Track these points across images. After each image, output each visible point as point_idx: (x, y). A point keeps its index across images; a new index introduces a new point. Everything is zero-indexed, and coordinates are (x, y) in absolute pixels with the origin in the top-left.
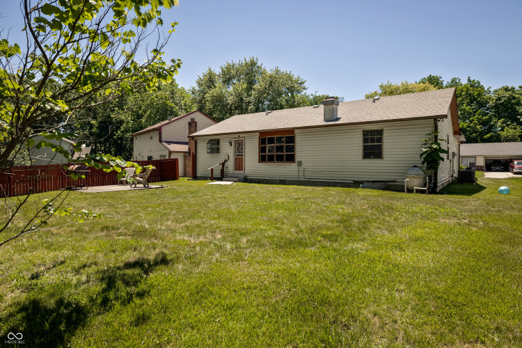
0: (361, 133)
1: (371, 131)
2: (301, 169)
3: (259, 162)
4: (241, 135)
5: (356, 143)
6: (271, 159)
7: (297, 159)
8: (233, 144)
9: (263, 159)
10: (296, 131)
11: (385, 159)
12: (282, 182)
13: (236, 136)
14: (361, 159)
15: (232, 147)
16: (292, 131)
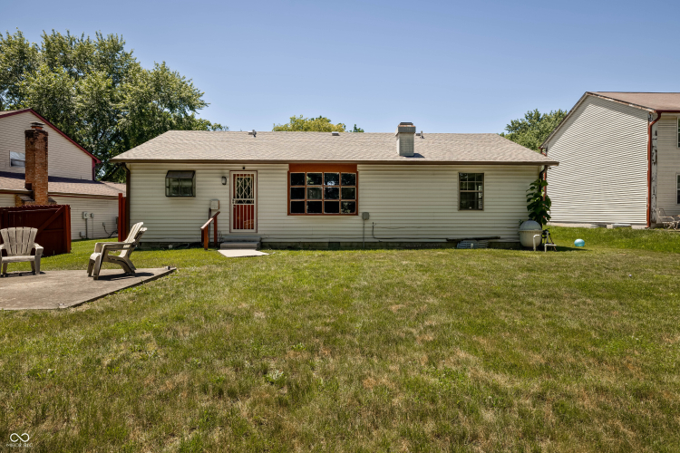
0: (457, 176)
1: (469, 175)
2: (368, 224)
3: (289, 214)
4: (248, 167)
5: (450, 189)
6: (315, 209)
7: (362, 209)
8: (230, 180)
9: (295, 209)
10: (359, 167)
11: (485, 211)
12: (335, 246)
13: (239, 167)
14: (456, 211)
15: (227, 186)
16: (352, 166)
